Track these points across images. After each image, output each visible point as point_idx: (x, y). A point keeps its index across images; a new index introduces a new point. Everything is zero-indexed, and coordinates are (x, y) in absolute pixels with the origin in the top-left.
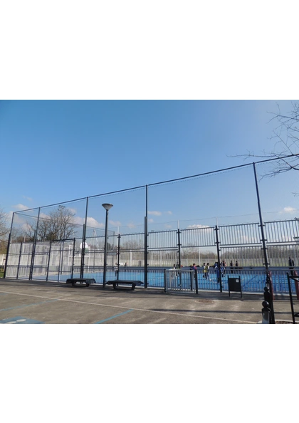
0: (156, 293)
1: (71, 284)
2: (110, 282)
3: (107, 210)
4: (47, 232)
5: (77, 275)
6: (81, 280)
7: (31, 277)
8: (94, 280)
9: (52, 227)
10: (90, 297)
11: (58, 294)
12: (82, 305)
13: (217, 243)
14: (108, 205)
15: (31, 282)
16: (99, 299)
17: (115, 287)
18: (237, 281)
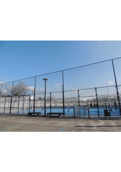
0: (70, 118)
1: (30, 115)
2: (48, 114)
3: (45, 82)
4: (16, 93)
5: (32, 111)
6: (34, 113)
7: (10, 112)
8: (40, 113)
9: (18, 91)
10: (42, 121)
11: (26, 120)
12: (40, 125)
13: (96, 95)
14: (46, 79)
15: (11, 115)
16: (46, 122)
17: (51, 116)
18: (109, 111)
